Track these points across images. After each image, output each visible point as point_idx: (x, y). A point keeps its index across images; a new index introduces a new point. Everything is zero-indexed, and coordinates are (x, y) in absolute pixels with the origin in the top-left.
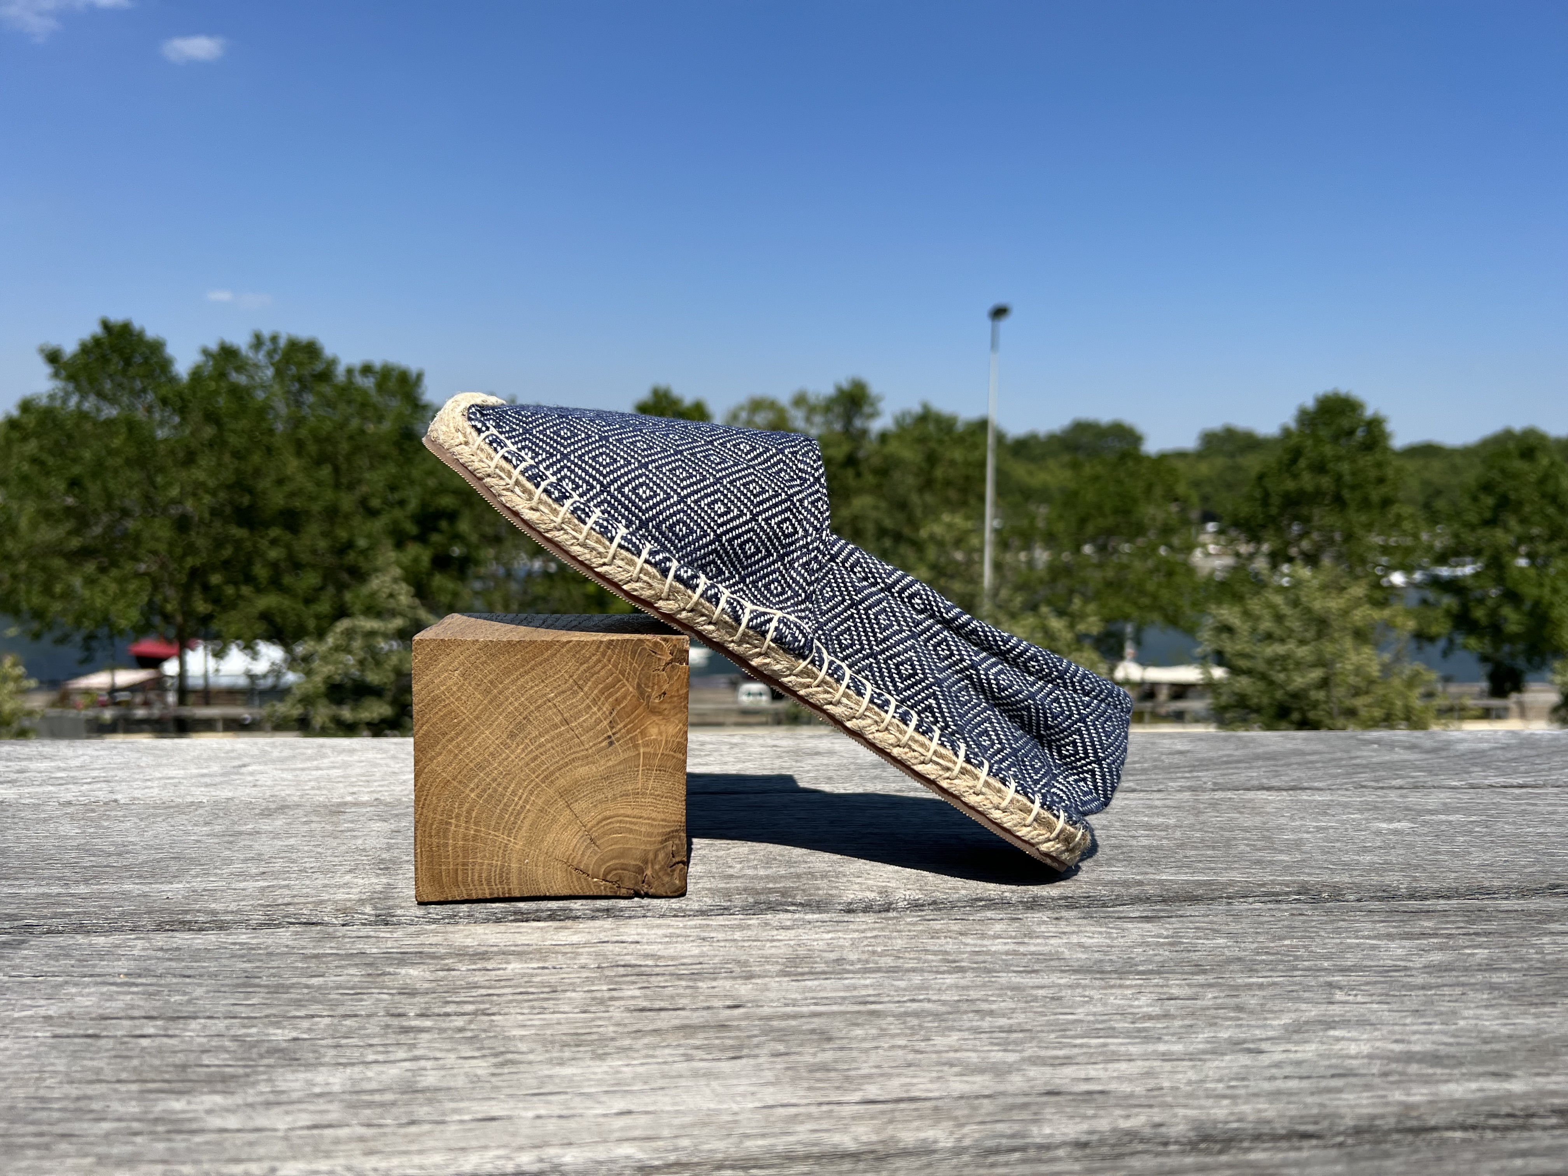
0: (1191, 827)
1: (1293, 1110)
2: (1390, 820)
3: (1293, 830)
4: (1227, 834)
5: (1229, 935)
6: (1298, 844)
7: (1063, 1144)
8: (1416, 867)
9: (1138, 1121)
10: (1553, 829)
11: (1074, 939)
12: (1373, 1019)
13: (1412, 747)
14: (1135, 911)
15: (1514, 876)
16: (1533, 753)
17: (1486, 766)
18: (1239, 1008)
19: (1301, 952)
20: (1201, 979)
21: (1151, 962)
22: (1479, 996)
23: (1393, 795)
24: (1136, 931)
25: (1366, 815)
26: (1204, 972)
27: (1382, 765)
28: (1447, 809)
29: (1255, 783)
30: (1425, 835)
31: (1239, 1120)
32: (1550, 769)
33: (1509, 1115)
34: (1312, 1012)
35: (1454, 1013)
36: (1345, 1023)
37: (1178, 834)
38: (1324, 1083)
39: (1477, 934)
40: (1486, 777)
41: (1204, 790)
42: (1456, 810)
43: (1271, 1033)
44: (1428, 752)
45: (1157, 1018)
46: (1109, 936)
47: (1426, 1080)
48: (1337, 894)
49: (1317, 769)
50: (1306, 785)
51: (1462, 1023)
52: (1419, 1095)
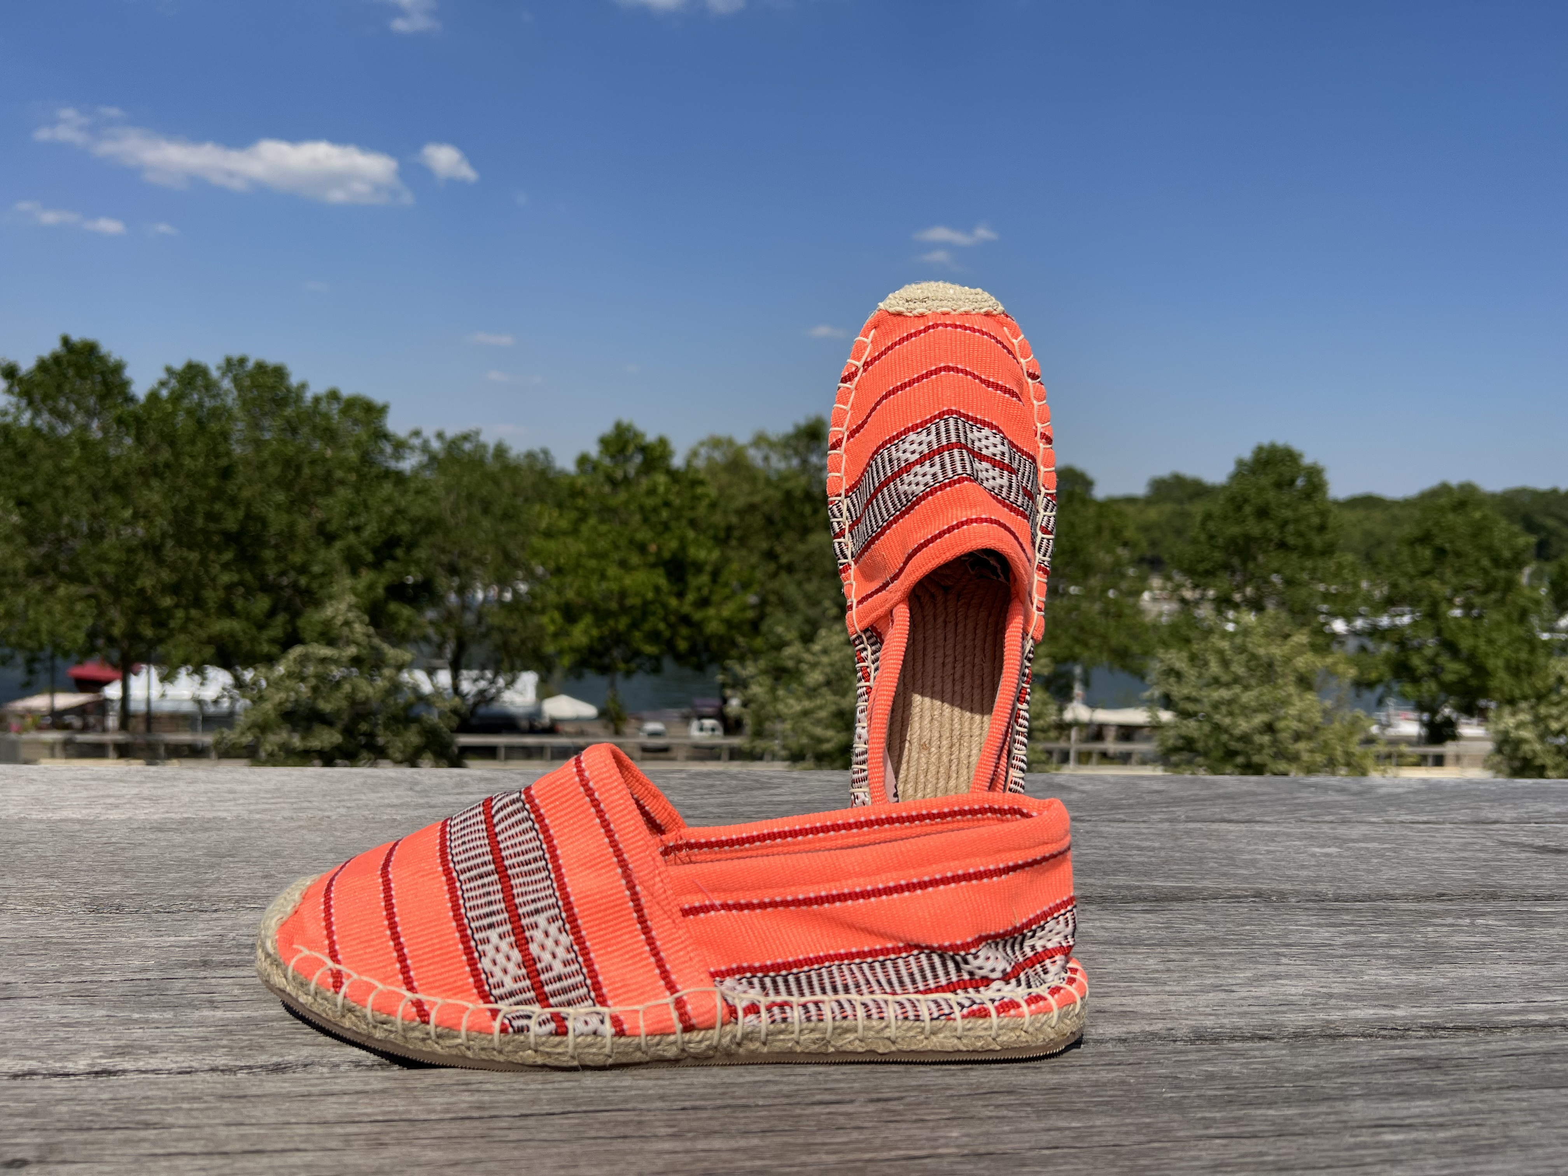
0: (1172, 849)
1: (1254, 1022)
2: (1322, 846)
3: (1249, 852)
4: (1199, 854)
5: (1207, 923)
6: (1253, 863)
7: (1112, 1039)
8: (1340, 880)
9: (1158, 1026)
10: (1446, 855)
11: (1098, 924)
12: (1307, 975)
13: (1342, 790)
14: (1139, 906)
15: (1411, 887)
16: (1438, 796)
17: (1400, 807)
18: (1218, 968)
19: (1258, 933)
20: (1190, 949)
21: (1154, 939)
22: (1380, 962)
23: (1326, 828)
24: (1140, 920)
25: (1304, 842)
26: (1191, 945)
27: (1318, 804)
28: (1366, 838)
29: (1218, 817)
30: (1348, 857)
31: (1221, 1027)
32: (1450, 809)
33: (1393, 1029)
34: (1267, 970)
35: (1362, 972)
36: (1287, 976)
37: (1163, 854)
38: (1274, 1009)
39: (1381, 924)
40: (1398, 815)
41: (1179, 822)
42: (1373, 840)
43: (1239, 981)
44: (1355, 794)
45: (1162, 971)
46: (1121, 921)
47: (1341, 1008)
48: (1283, 896)
49: (1266, 806)
50: (1258, 819)
51: (1366, 978)
52: (1335, 1015)
